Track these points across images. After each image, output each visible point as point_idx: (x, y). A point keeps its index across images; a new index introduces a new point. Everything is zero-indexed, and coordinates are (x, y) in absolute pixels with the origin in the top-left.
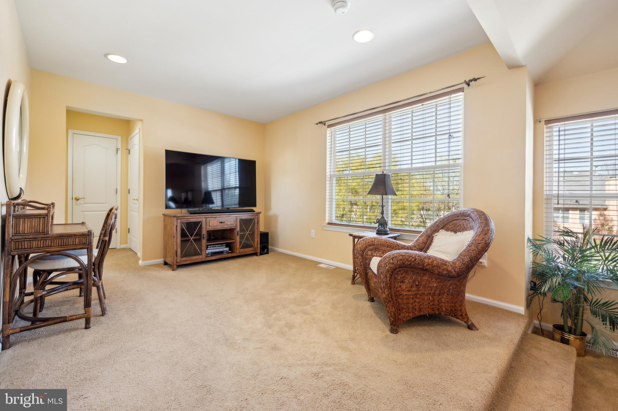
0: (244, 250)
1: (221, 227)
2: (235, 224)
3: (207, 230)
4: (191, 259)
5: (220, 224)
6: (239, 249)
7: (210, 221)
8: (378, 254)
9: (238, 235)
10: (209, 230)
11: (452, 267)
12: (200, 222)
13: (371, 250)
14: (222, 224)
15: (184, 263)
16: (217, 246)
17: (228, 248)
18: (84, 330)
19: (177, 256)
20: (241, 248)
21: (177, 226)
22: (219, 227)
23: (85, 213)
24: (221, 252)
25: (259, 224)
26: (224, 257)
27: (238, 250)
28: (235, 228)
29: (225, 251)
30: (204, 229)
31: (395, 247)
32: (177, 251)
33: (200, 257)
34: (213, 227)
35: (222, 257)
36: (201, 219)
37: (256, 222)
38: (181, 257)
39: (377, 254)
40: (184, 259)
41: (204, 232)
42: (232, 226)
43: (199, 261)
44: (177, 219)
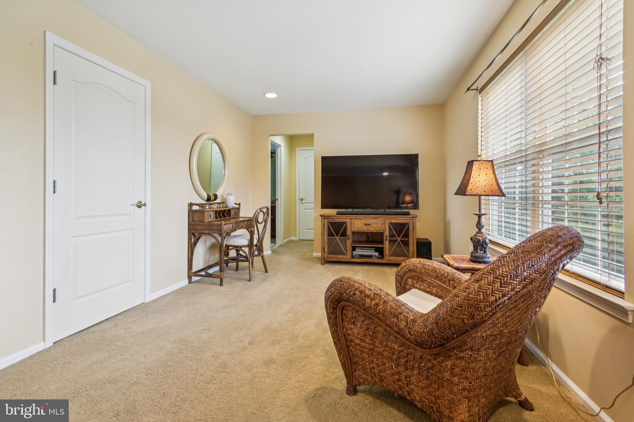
0: (395, 258)
1: (367, 229)
2: (383, 227)
3: (352, 231)
4: (336, 257)
5: (365, 226)
6: (388, 256)
7: (355, 222)
8: (422, 287)
9: (387, 241)
10: (354, 231)
11: (407, 324)
12: (345, 223)
13: (412, 278)
14: (368, 227)
15: (331, 260)
16: (365, 249)
17: (378, 253)
18: (219, 286)
19: (324, 252)
20: (391, 256)
21: (324, 224)
22: (364, 229)
23: (306, 210)
24: (370, 256)
25: (414, 230)
26: (370, 262)
27: (388, 258)
28: (383, 231)
29: (374, 255)
30: (349, 230)
31: (447, 282)
32: (324, 247)
33: (345, 257)
34: (357, 229)
35: (368, 262)
36: (346, 220)
37: (411, 227)
38: (328, 254)
39: (420, 285)
40: (330, 256)
41: (349, 233)
42: (380, 229)
43: (344, 260)
44: (324, 219)
